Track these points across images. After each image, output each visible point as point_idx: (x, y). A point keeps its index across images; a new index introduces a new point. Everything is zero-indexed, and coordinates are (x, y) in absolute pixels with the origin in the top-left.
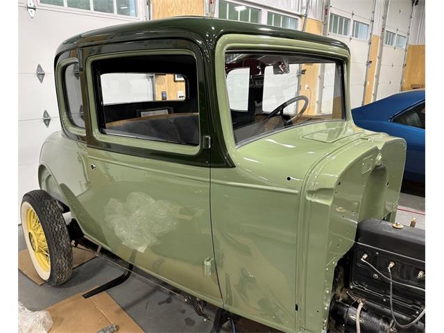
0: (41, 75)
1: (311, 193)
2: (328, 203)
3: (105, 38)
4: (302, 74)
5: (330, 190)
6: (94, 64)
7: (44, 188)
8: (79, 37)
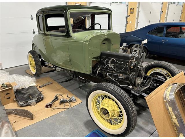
0: (32, 18)
1: (85, 42)
2: (88, 43)
3: (49, 9)
4: (128, 17)
5: (88, 41)
6: (45, 16)
7: (34, 50)
8: (43, 9)
